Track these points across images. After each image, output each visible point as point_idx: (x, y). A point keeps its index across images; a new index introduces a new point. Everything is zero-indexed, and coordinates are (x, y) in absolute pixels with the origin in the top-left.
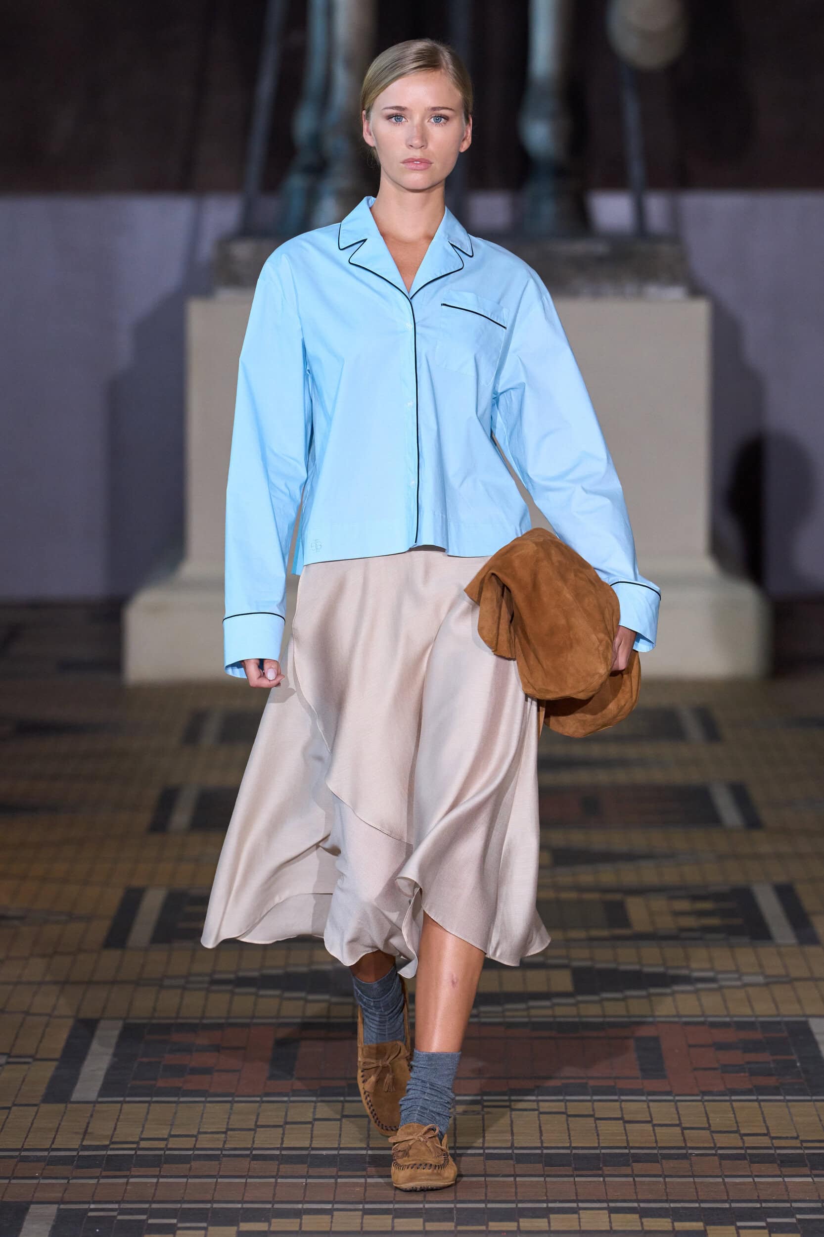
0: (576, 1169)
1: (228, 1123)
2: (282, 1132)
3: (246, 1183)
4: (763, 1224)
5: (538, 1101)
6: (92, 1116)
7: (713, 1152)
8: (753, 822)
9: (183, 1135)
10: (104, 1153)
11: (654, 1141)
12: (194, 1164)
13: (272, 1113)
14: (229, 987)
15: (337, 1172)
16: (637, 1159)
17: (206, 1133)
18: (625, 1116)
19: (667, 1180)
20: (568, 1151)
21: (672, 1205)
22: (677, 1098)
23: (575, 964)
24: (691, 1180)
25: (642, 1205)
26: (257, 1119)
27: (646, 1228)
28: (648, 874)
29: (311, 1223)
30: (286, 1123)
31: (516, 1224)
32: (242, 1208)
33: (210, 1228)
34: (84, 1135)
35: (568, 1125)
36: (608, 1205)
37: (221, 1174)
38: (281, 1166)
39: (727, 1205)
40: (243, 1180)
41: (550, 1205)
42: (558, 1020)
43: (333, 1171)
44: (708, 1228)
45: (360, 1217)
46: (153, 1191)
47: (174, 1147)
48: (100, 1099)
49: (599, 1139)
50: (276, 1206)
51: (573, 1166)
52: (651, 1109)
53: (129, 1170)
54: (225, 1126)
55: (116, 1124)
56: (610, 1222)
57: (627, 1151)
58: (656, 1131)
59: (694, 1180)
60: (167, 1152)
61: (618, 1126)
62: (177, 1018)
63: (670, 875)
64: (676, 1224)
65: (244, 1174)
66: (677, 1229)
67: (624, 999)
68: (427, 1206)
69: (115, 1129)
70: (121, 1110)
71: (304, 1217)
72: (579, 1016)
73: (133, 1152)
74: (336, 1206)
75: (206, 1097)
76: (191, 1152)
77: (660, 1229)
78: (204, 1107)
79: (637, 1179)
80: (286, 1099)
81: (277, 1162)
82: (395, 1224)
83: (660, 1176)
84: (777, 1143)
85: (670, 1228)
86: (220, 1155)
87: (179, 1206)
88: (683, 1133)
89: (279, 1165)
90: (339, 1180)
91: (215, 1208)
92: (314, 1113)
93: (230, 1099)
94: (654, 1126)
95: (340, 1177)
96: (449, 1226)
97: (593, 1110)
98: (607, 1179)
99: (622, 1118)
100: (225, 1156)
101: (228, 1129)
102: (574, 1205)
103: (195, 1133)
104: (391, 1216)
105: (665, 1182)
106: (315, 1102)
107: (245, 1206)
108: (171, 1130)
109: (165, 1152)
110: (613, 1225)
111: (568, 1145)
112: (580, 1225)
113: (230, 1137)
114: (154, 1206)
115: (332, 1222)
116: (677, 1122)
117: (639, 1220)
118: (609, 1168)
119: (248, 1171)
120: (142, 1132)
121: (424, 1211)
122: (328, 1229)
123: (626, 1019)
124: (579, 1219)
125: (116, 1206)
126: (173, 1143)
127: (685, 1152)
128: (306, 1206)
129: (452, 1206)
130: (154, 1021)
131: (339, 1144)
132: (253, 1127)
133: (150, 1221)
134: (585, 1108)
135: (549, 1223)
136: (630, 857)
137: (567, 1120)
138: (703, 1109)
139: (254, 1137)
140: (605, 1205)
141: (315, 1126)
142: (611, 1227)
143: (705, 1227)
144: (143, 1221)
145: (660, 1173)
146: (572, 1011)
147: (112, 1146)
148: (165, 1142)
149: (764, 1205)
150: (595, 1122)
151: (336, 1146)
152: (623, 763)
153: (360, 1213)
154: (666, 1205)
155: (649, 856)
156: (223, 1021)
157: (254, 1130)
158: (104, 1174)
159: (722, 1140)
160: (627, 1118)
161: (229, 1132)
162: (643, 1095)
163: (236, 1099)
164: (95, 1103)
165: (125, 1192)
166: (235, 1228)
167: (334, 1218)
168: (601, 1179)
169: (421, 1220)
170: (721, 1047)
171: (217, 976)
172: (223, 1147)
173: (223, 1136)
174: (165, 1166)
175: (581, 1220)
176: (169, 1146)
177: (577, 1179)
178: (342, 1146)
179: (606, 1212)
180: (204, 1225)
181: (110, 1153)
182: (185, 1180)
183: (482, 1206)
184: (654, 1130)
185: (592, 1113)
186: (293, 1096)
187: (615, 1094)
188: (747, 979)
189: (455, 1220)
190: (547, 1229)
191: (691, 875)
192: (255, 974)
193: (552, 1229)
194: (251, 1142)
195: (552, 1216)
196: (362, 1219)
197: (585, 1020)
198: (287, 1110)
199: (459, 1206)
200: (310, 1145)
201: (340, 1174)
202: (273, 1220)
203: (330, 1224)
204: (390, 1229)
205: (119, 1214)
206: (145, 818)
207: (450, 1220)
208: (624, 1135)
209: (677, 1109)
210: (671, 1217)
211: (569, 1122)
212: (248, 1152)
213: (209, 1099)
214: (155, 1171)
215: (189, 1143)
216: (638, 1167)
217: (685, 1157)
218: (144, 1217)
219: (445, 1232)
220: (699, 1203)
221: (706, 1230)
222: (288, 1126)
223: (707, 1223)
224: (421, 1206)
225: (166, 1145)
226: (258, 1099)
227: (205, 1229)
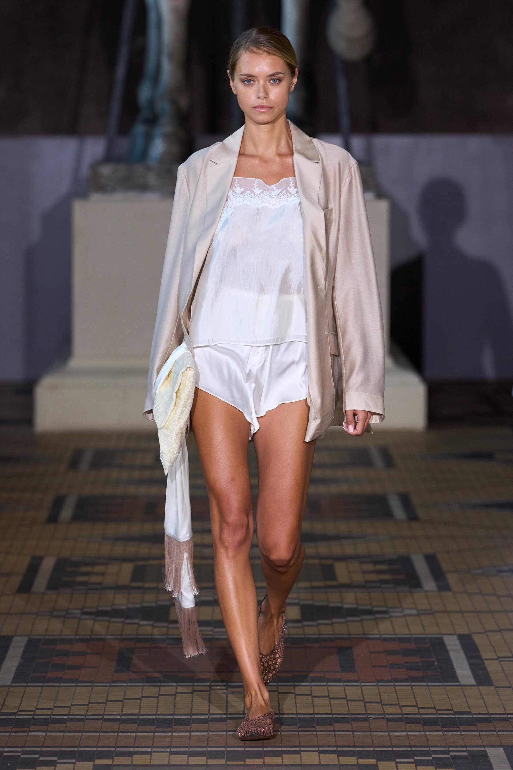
0: (300, 727)
1: (90, 698)
2: (122, 704)
3: (100, 735)
4: (412, 760)
5: (278, 686)
6: (7, 694)
7: (383, 717)
8: (412, 517)
9: (62, 706)
10: (14, 717)
11: (348, 710)
12: (69, 724)
13: (116, 693)
14: (93, 617)
15: (155, 729)
16: (337, 721)
17: (76, 705)
18: (330, 695)
19: (355, 733)
20: (295, 716)
21: (357, 749)
22: (362, 684)
23: (302, 602)
24: (369, 733)
25: (339, 749)
26: (107, 696)
27: (341, 763)
28: (349, 548)
29: (138, 760)
30: (125, 699)
31: (262, 760)
32: (97, 751)
33: (77, 763)
34: (2, 707)
35: (296, 700)
36: (319, 749)
37: (85, 730)
38: (121, 725)
39: (390, 749)
40: (98, 734)
41: (284, 749)
42: (292, 636)
43: (153, 728)
44: (379, 763)
45: (168, 756)
46: (43, 740)
47: (57, 713)
48: (13, 685)
49: (314, 709)
50: (117, 749)
51: (298, 725)
52: (346, 691)
53: (29, 727)
54: (88, 701)
55: (22, 701)
56: (320, 759)
57: (331, 716)
58: (349, 704)
59: (371, 733)
60: (52, 717)
61: (326, 701)
62: (61, 635)
63: (362, 549)
64: (359, 760)
65: (98, 730)
66: (360, 763)
67: (332, 624)
68: (209, 749)
69: (21, 702)
70: (25, 691)
71: (134, 756)
72: (304, 634)
73: (31, 717)
74: (154, 749)
75: (77, 683)
76: (67, 717)
77: (349, 763)
78: (76, 689)
79: (336, 733)
80: (125, 684)
81: (119, 722)
82: (189, 761)
83: (350, 731)
84: (422, 711)
85: (356, 763)
86: (84, 718)
87: (58, 749)
88: (365, 706)
89: (120, 724)
90: (156, 734)
91: (81, 751)
92: (142, 693)
93: (91, 684)
94: (348, 701)
95: (157, 732)
96: (222, 762)
97: (311, 691)
98: (318, 733)
99: (328, 696)
100: (87, 719)
101: (90, 703)
102: (298, 749)
103: (69, 705)
104: (187, 756)
105: (353, 734)
106: (143, 686)
107: (99, 749)
108: (55, 703)
109: (51, 717)
110: (321, 761)
111: (295, 712)
112: (301, 762)
113: (91, 707)
114: (43, 749)
115: (151, 759)
116: (362, 699)
117: (337, 758)
118: (319, 726)
119: (101, 728)
120: (37, 704)
121: (207, 753)
122: (148, 763)
123: (332, 636)
124: (301, 757)
125: (20, 749)
126: (56, 711)
127: (366, 717)
128: (136, 749)
129: (224, 749)
130: (47, 637)
131: (157, 712)
132: (105, 701)
133: (41, 759)
134: (306, 690)
135: (282, 760)
136: (337, 538)
137: (295, 697)
138: (378, 691)
139: (105, 708)
140: (317, 749)
141: (142, 701)
142: (320, 762)
143: (377, 763)
144: (36, 758)
145: (351, 729)
146: (300, 631)
147: (19, 713)
148: (51, 711)
149: (413, 749)
150: (312, 699)
151: (155, 713)
152: (334, 481)
153: (168, 754)
154: (354, 749)
155: (348, 537)
156: (88, 637)
157: (106, 703)
158: (14, 730)
159: (389, 710)
160: (331, 696)
161: (90, 705)
162: (341, 682)
163: (95, 684)
164: (9, 686)
165: (26, 741)
166: (92, 763)
167: (152, 756)
168: (315, 733)
169: (205, 758)
170: (390, 653)
171: (86, 610)
172: (86, 713)
173: (86, 707)
174: (51, 725)
175: (302, 758)
176: (53, 713)
177: (300, 733)
178: (158, 713)
179: (317, 753)
180: (74, 761)
181: (17, 717)
182: (62, 734)
183: (243, 749)
184: (347, 703)
185: (310, 693)
186: (129, 683)
187: (324, 682)
188: (407, 612)
189: (225, 758)
190: (281, 763)
191: (374, 549)
192: (108, 609)
193: (284, 763)
194: (103, 711)
195: (284, 755)
196: (169, 757)
197: (307, 636)
198: (126, 691)
199: (228, 749)
200: (139, 713)
201: (157, 730)
202: (115, 758)
203: (150, 760)
204: (186, 763)
205: (22, 754)
206: (44, 514)
207: (223, 758)
208: (329, 706)
209: (362, 690)
210: (356, 756)
211: (296, 699)
212: (101, 717)
213: (78, 684)
214: (45, 728)
215: (65, 711)
216: (337, 726)
217: (366, 720)
218: (37, 756)
219: (219, 765)
220: (374, 748)
221: (377, 764)
222: (126, 701)
223: (378, 760)
224: (205, 749)
225: (52, 712)
226: (108, 684)
227: (74, 763)
